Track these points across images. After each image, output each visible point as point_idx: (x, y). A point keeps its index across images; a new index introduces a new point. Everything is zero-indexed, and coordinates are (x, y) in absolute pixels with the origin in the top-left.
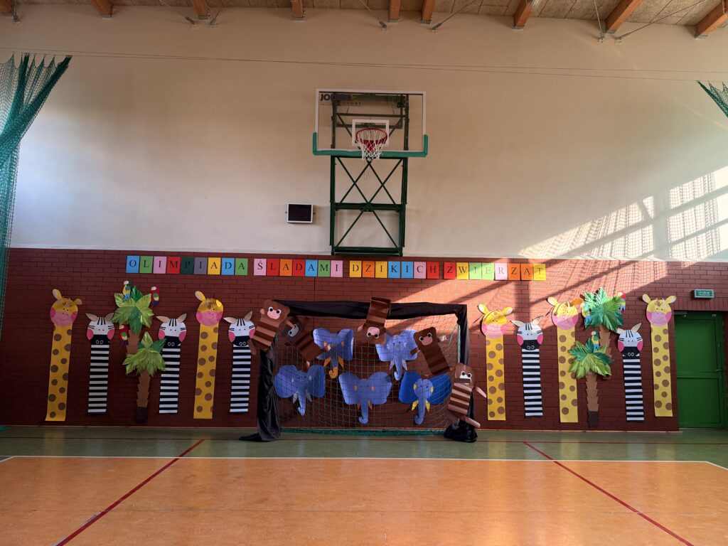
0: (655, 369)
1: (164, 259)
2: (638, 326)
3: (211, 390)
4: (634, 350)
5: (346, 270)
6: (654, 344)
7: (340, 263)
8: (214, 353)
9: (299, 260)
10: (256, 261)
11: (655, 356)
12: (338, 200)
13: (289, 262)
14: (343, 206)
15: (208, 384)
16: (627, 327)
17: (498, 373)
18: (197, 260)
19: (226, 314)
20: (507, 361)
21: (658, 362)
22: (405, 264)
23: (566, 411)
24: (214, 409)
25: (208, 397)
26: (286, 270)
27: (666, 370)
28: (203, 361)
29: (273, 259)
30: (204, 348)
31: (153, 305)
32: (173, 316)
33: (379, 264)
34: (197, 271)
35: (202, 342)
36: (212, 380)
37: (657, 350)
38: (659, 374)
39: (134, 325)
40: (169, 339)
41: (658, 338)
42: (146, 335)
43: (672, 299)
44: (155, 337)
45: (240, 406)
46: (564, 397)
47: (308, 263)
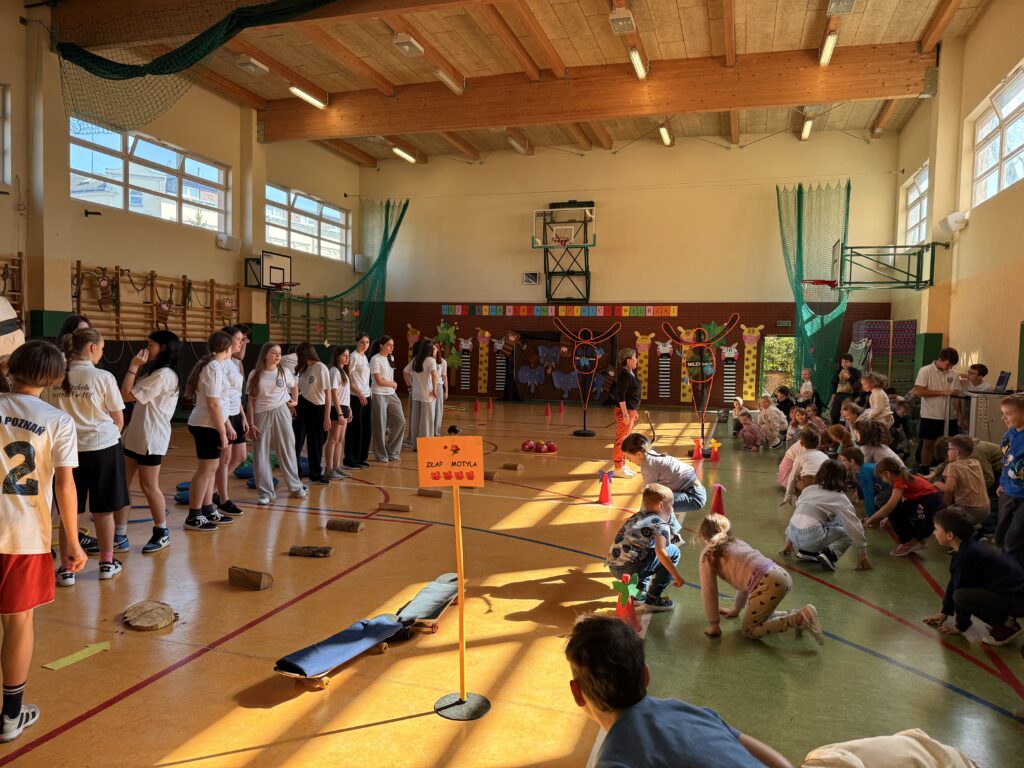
0: (746, 371)
1: (460, 307)
2: (736, 344)
3: (486, 378)
4: (732, 359)
5: (557, 311)
6: (746, 356)
7: (554, 307)
8: (487, 358)
9: (530, 306)
10: (508, 307)
11: (746, 363)
12: (551, 270)
13: (525, 308)
14: (553, 274)
15: (484, 375)
16: (729, 345)
17: (645, 372)
18: (477, 307)
19: (492, 337)
20: (649, 366)
21: (748, 367)
22: (591, 307)
23: (685, 395)
24: (488, 388)
25: (485, 381)
26: (523, 312)
27: (753, 372)
28: (482, 363)
29: (517, 306)
30: (482, 356)
31: (456, 332)
32: (466, 338)
33: (576, 307)
34: (477, 313)
35: (481, 352)
36: (487, 373)
37: (748, 359)
38: (747, 374)
39: (447, 342)
40: (465, 350)
41: (749, 352)
42: (453, 348)
43: (761, 327)
44: (458, 349)
45: (500, 387)
46: (684, 387)
47: (536, 308)
